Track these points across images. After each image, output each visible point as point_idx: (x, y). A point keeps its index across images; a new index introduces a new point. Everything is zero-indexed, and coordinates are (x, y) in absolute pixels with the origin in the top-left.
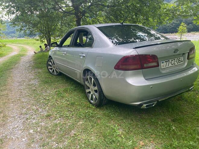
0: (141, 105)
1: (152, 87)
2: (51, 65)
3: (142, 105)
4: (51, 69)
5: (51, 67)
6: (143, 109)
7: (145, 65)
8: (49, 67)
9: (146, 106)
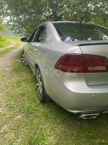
0: (79, 114)
1: (93, 97)
2: (24, 57)
3: (81, 114)
4: (24, 60)
5: (24, 59)
6: (81, 119)
7: (90, 68)
8: (23, 59)
9: (85, 117)
